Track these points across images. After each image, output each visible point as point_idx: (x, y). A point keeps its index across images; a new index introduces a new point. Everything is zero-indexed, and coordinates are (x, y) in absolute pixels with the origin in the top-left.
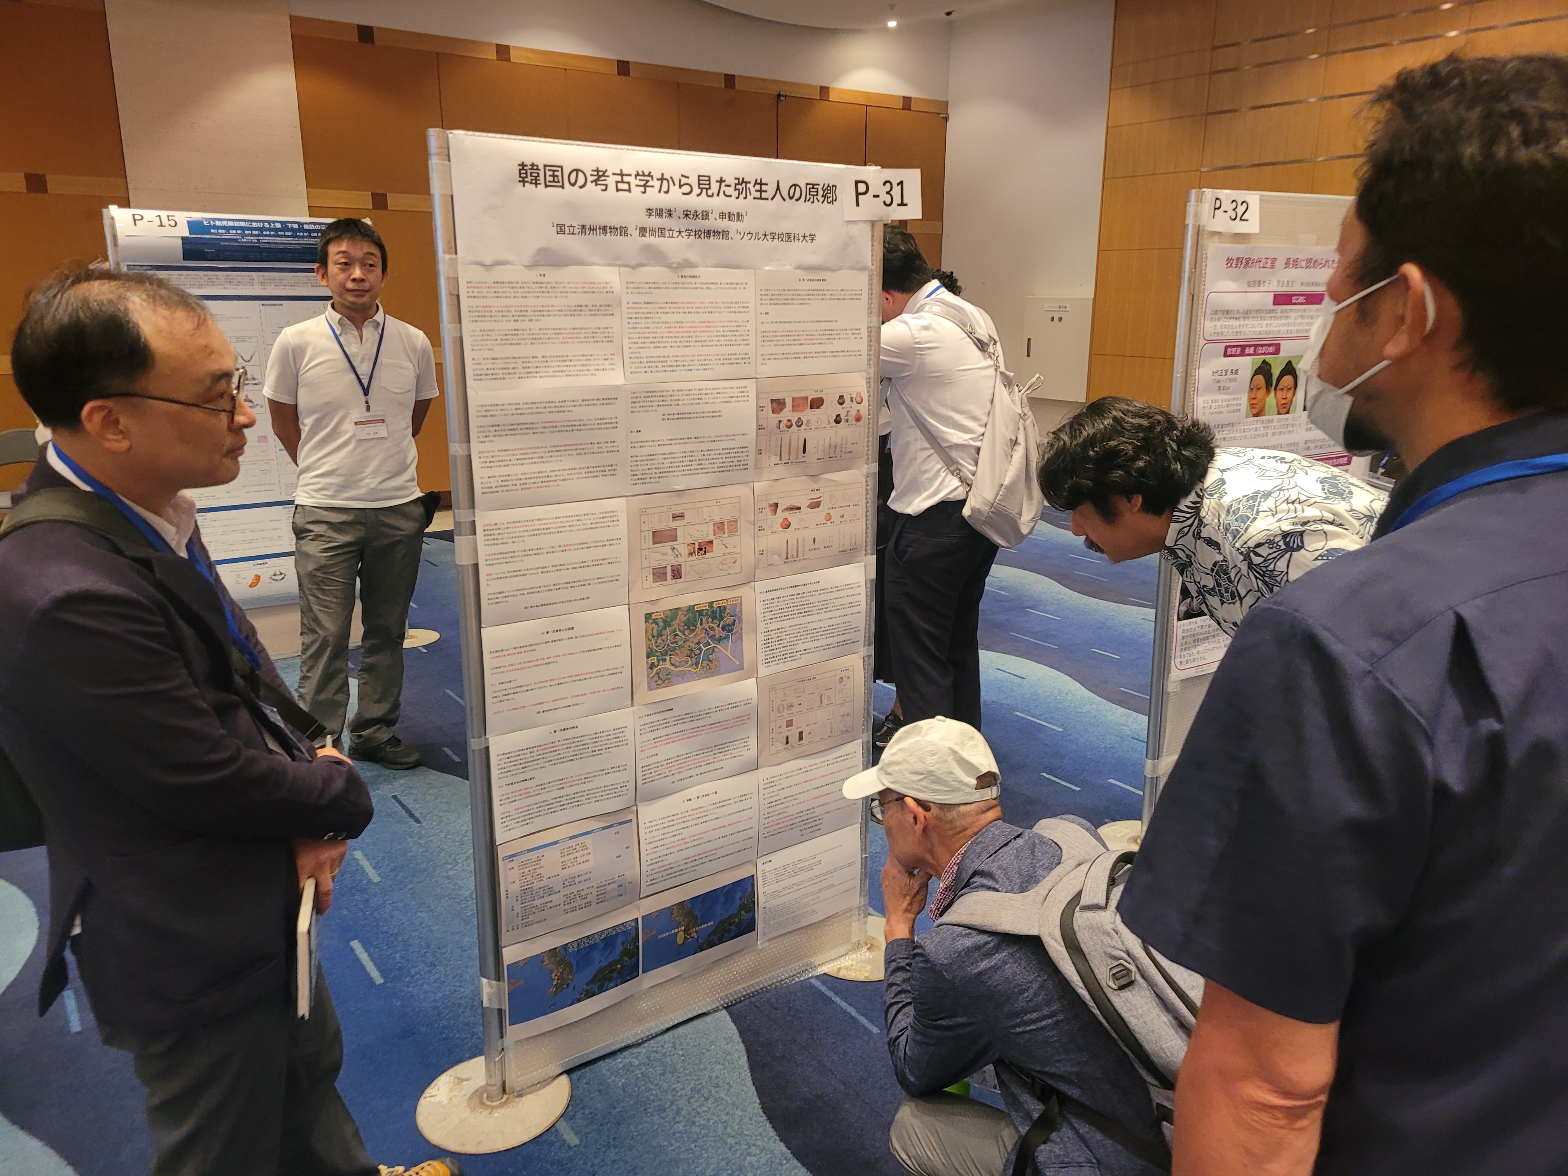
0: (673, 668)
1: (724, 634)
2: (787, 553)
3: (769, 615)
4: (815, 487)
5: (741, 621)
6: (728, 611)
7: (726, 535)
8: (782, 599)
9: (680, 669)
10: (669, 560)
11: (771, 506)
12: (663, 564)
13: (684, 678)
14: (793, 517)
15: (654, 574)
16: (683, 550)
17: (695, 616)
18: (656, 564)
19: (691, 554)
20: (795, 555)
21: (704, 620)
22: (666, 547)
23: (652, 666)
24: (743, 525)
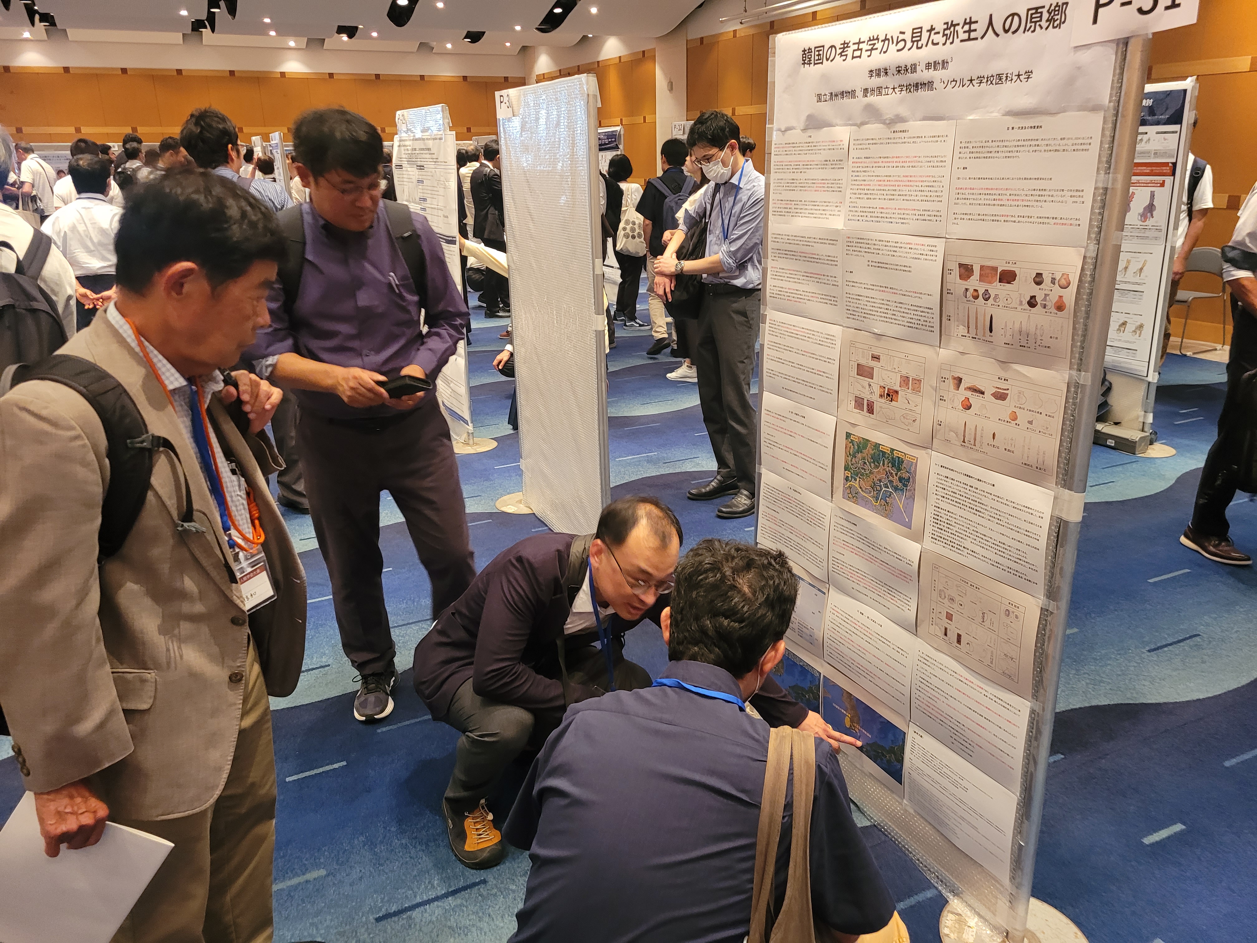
0: (860, 490)
1: (900, 485)
2: (964, 436)
3: (941, 492)
4: (1003, 375)
5: (914, 482)
6: (904, 465)
7: (910, 391)
8: (955, 482)
9: (864, 494)
10: (866, 395)
11: (955, 378)
12: (862, 396)
13: (866, 504)
14: (975, 399)
15: (856, 401)
16: (877, 391)
17: (879, 455)
18: (858, 393)
19: (881, 396)
20: (972, 442)
21: (886, 463)
22: (865, 381)
23: (847, 479)
24: (925, 387)
